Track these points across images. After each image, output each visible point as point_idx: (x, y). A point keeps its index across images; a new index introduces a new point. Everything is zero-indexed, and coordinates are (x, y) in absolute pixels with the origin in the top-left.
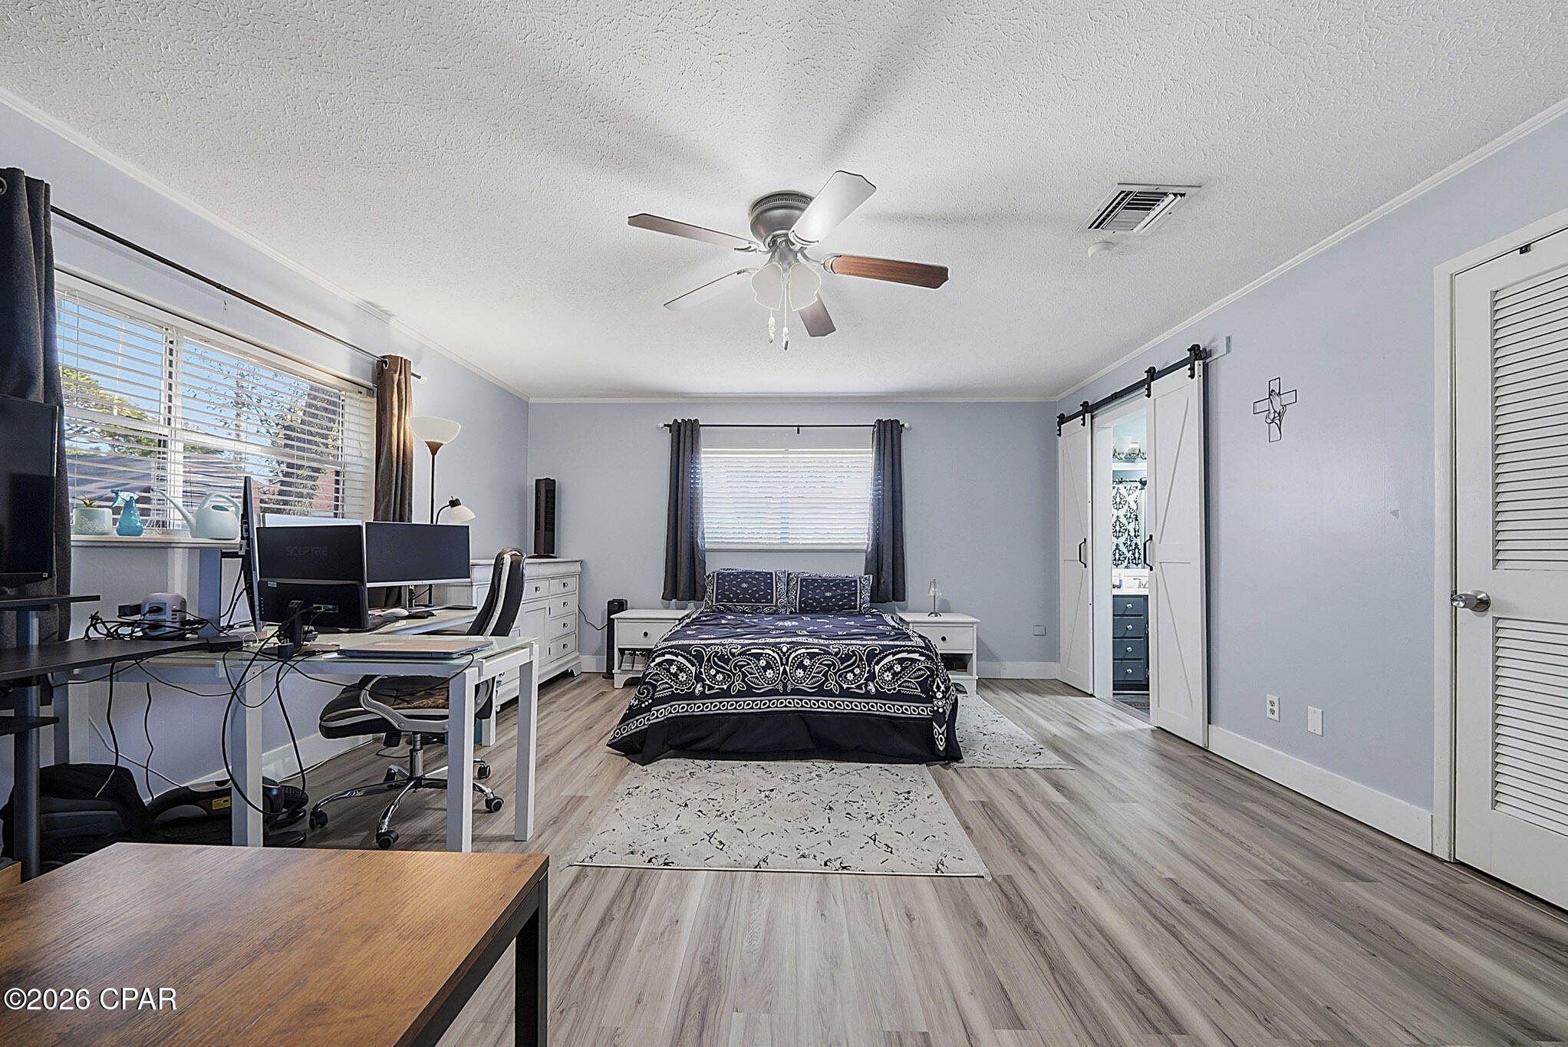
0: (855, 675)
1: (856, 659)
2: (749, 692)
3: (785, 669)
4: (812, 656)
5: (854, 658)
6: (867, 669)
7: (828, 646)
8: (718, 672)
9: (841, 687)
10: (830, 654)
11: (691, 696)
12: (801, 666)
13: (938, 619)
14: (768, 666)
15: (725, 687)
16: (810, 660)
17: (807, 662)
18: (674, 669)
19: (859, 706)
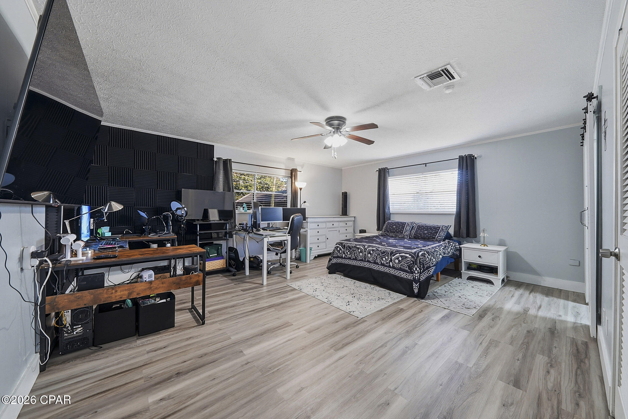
0: (386, 259)
1: (387, 253)
2: (356, 259)
3: (365, 253)
4: (373, 250)
5: (386, 253)
6: (390, 257)
7: (379, 248)
8: (348, 251)
9: (381, 262)
10: (379, 250)
11: (342, 258)
12: (370, 253)
13: (486, 248)
14: (361, 252)
15: (350, 256)
16: (373, 251)
17: (371, 252)
18: (338, 249)
19: (386, 270)
